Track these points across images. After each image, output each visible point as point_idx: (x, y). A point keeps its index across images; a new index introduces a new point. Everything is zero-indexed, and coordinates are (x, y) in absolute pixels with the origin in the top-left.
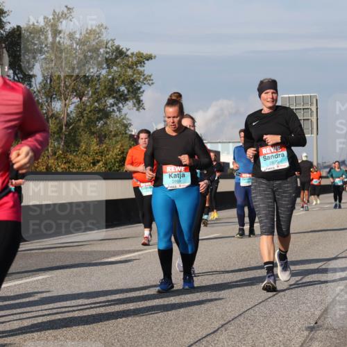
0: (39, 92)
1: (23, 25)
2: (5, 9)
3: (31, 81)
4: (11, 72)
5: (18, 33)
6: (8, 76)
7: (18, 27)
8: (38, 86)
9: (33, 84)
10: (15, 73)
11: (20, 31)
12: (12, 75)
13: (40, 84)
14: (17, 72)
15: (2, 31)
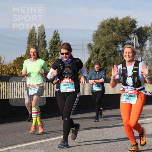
0: (148, 51)
1: (143, 26)
2: (137, 21)
3: (145, 47)
4: (138, 43)
5: (141, 29)
6: (137, 45)
7: (141, 27)
8: (148, 48)
9: (146, 47)
10: (139, 44)
11: (142, 29)
12: (138, 45)
13: (149, 48)
14: (140, 43)
15: (135, 29)
